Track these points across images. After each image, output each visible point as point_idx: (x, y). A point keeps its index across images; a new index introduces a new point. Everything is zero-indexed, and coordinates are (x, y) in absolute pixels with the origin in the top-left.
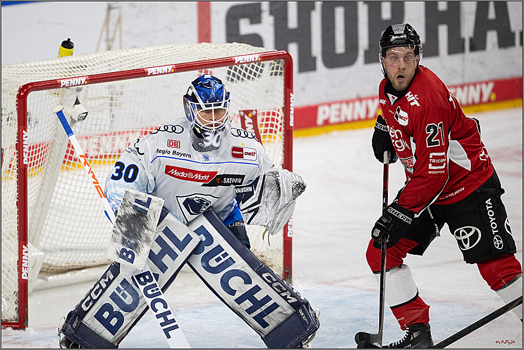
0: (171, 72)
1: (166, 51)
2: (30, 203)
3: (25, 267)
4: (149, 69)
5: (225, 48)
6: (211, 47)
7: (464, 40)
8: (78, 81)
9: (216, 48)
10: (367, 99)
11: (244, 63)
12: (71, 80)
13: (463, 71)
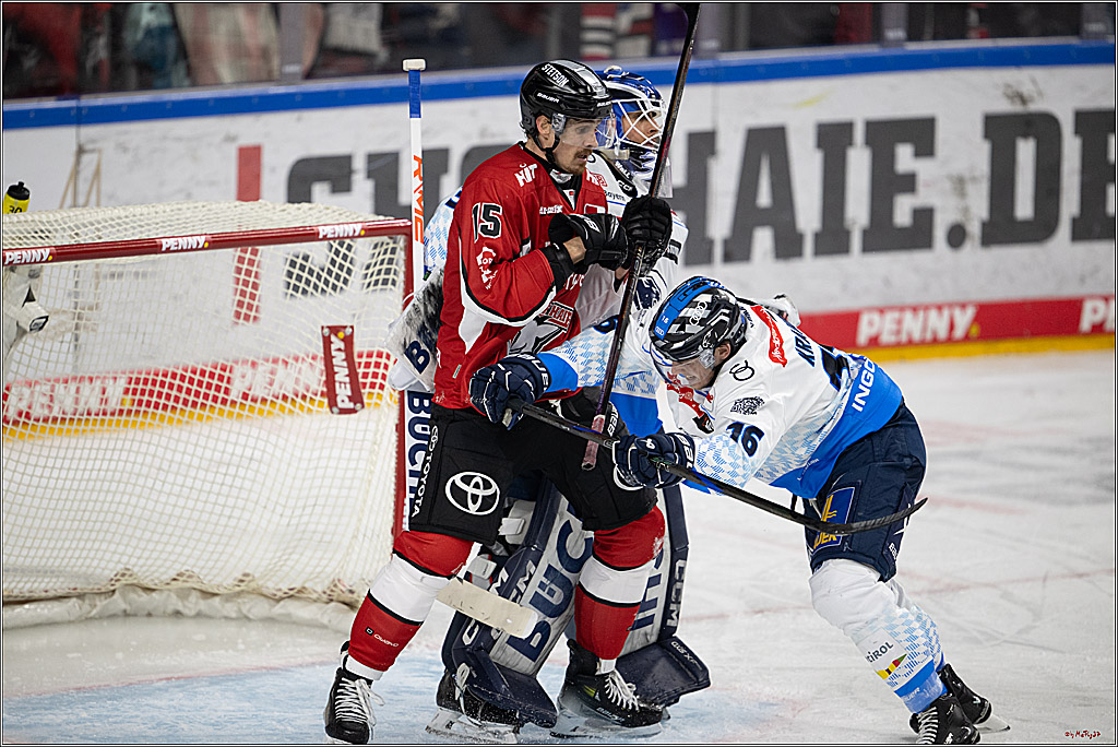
0: (203, 248)
4: (164, 241)
5: (301, 211)
6: (274, 208)
8: (36, 255)
9: (284, 210)
12: (24, 252)
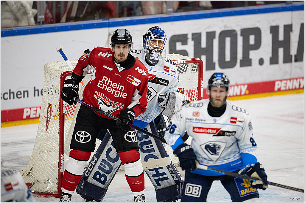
2: (66, 133)
3: (62, 166)
7: (291, 56)
10: (241, 85)
11: (178, 64)
13: (291, 72)
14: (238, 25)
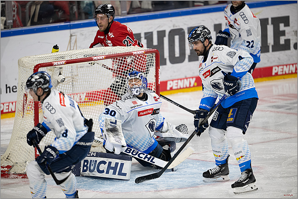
0: (104, 59)
1: (101, 50)
4: (94, 58)
8: (61, 63)
10: (190, 78)
12: (58, 62)
14: (185, 24)
